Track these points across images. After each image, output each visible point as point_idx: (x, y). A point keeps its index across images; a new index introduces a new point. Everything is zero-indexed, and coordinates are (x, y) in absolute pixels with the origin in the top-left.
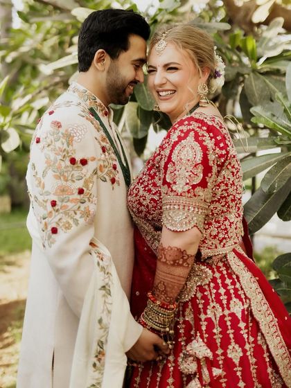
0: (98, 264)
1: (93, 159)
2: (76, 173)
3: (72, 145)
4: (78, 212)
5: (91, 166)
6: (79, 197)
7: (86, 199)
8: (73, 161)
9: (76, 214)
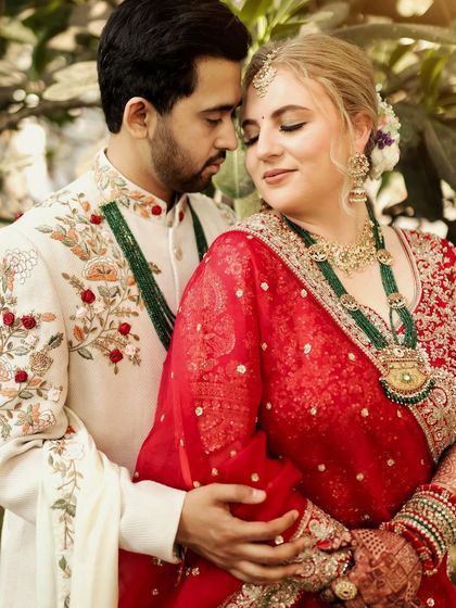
0: (51, 460)
1: (51, 318)
2: (16, 342)
3: (12, 290)
4: (16, 414)
5: (46, 331)
6: (17, 386)
7: (34, 392)
8: (10, 319)
9: (11, 416)
